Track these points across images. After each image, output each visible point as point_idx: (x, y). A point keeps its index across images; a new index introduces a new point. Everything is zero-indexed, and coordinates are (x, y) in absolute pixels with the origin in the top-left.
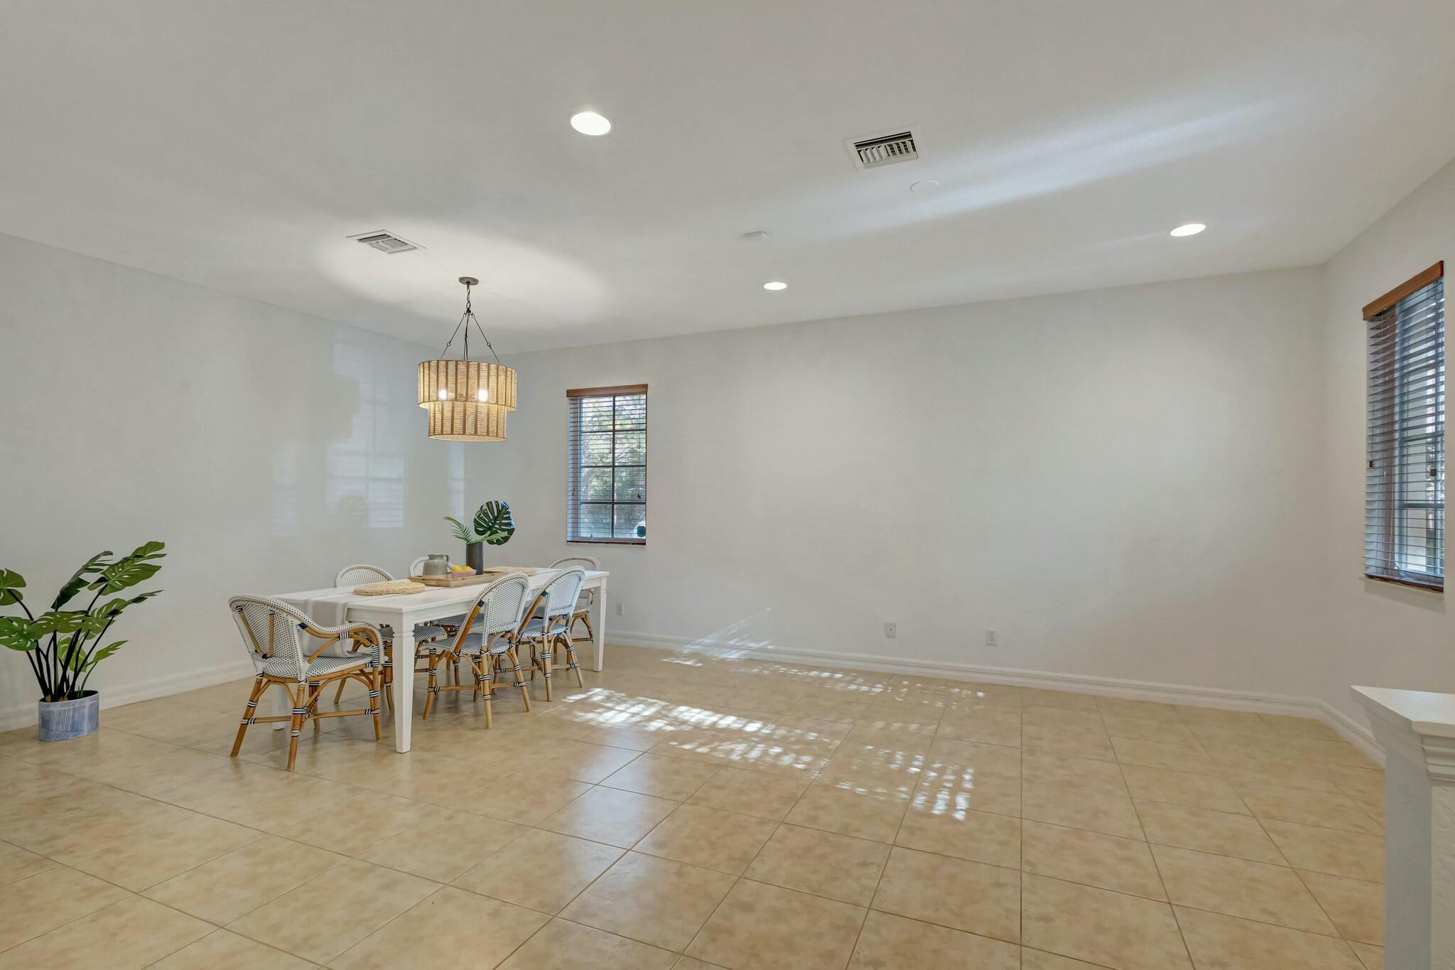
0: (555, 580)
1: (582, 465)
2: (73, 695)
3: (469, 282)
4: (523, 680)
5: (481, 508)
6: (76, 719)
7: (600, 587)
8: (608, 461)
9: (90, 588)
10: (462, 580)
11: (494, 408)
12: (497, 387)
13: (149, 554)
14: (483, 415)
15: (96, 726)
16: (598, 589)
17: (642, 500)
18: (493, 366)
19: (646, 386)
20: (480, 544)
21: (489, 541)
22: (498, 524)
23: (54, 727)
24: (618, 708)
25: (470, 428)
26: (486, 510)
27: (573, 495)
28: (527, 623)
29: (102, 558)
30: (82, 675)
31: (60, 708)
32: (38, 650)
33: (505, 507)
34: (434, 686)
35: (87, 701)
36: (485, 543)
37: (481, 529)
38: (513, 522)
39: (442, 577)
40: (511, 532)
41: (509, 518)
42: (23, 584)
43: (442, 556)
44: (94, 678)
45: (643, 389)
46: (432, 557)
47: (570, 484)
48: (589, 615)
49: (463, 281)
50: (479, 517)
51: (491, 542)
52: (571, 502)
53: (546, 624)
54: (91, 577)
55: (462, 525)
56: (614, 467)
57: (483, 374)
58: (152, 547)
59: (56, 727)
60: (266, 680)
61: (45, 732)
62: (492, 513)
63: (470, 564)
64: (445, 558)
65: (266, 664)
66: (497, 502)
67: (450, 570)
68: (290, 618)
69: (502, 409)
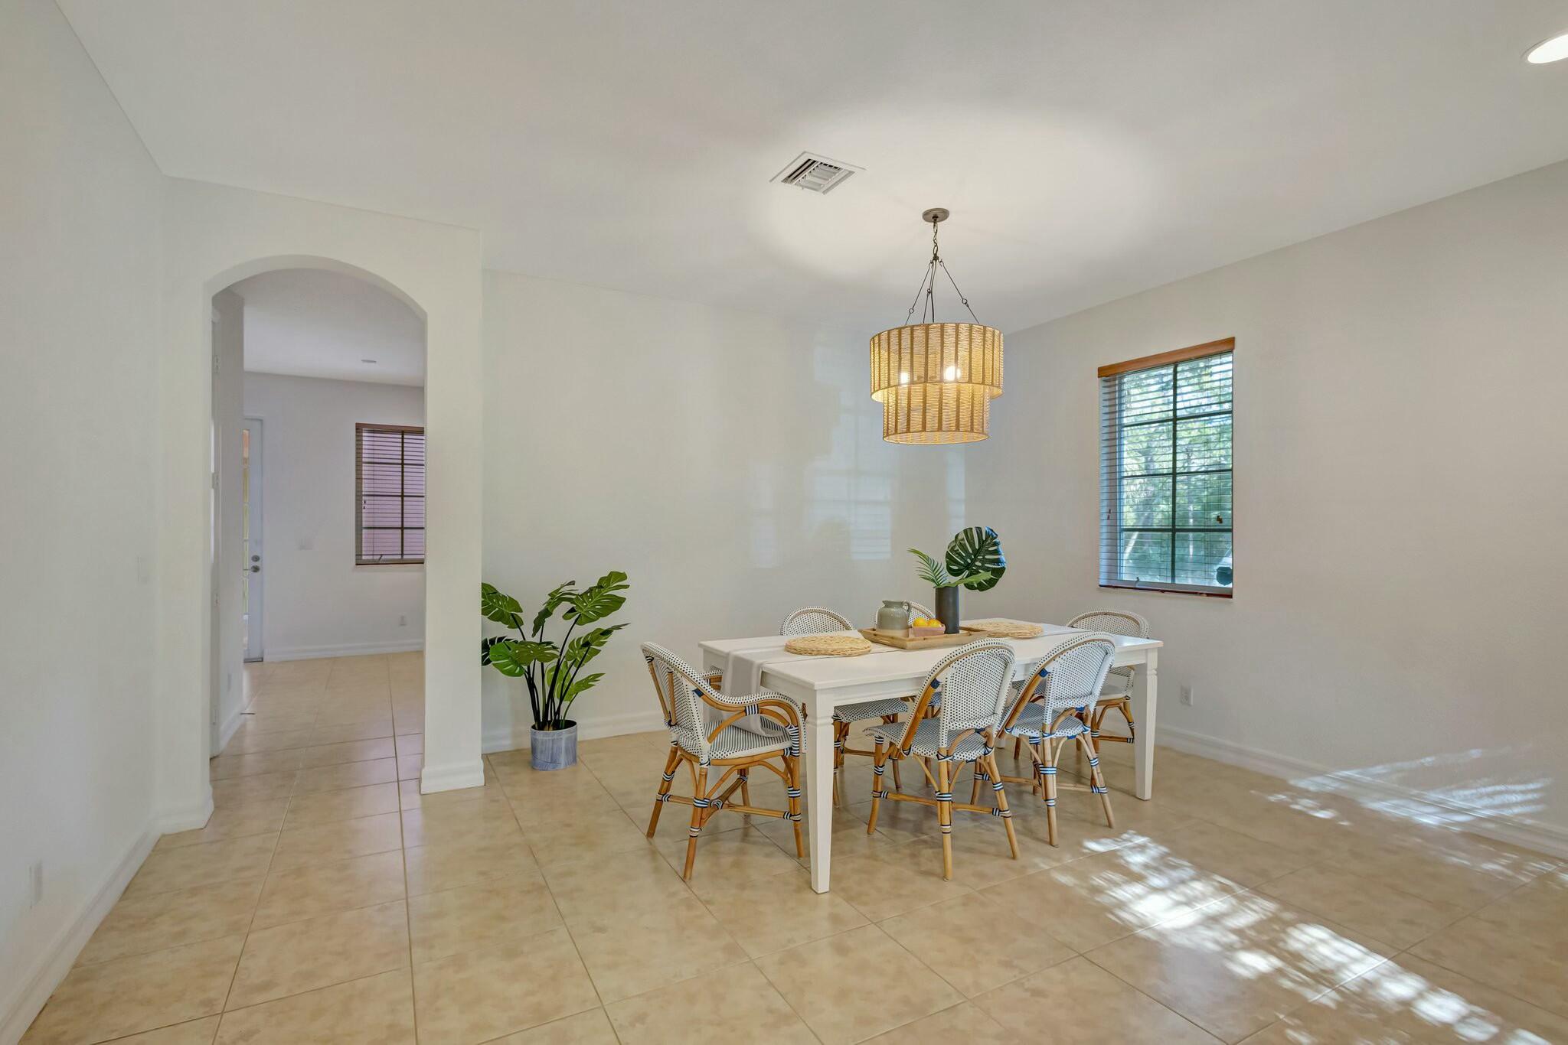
0: (1062, 653)
1: (1125, 474)
2: (557, 725)
3: (935, 217)
4: (1006, 807)
5: (957, 537)
6: (555, 750)
8: (1165, 465)
9: (563, 617)
10: (924, 640)
11: (967, 390)
12: (970, 358)
13: (615, 585)
14: (950, 402)
15: (573, 758)
16: (1141, 669)
17: (1226, 524)
19: (1231, 341)
20: (956, 588)
21: (966, 584)
22: (980, 560)
25: (932, 422)
26: (963, 540)
27: (1108, 519)
28: (1018, 715)
29: (566, 587)
30: (565, 703)
31: (547, 736)
33: (991, 536)
34: (880, 790)
35: (564, 733)
36: (962, 588)
37: (956, 568)
38: (1003, 558)
39: (899, 633)
40: (999, 572)
41: (996, 552)
43: (901, 604)
44: (575, 708)
45: (1226, 346)
46: (888, 604)
47: (1105, 503)
48: (1131, 705)
49: (927, 216)
50: (952, 549)
51: (969, 586)
52: (1104, 530)
53: (1048, 720)
54: (566, 606)
55: (926, 559)
56: (1174, 474)
57: (950, 340)
58: (616, 578)
59: (541, 758)
60: (679, 753)
61: (532, 759)
62: (972, 544)
63: (941, 617)
64: (906, 608)
65: (674, 735)
66: (979, 529)
67: (910, 623)
68: (685, 682)
69: (980, 389)
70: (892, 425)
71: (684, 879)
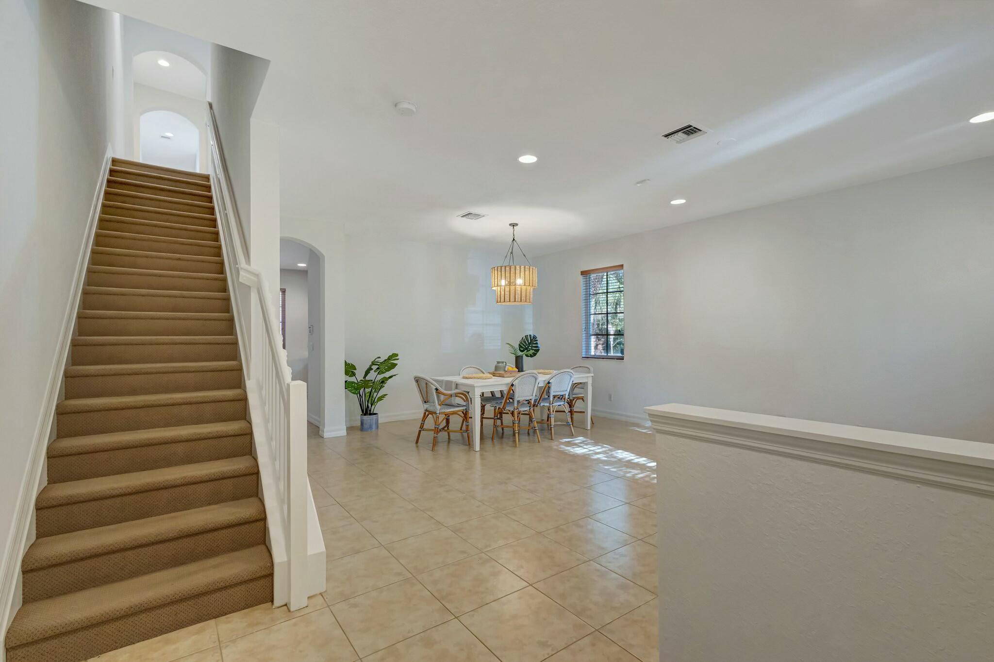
0: (554, 377)
1: (591, 313)
2: (371, 414)
3: (513, 225)
4: (536, 426)
5: (522, 338)
6: (371, 424)
7: (587, 382)
8: (604, 310)
9: (375, 371)
10: (510, 374)
11: (524, 288)
12: (525, 277)
13: (394, 359)
14: (518, 292)
15: (377, 427)
16: (586, 384)
18: (522, 267)
19: (623, 266)
20: (522, 357)
21: (526, 355)
22: (531, 347)
23: (364, 426)
24: (585, 447)
25: (512, 299)
26: (525, 339)
27: (585, 330)
28: (541, 398)
29: (377, 359)
30: (373, 406)
31: (367, 419)
32: (360, 395)
33: (535, 337)
35: (375, 417)
36: (524, 356)
37: (522, 349)
38: (539, 345)
39: (502, 373)
40: (537, 351)
41: (537, 343)
42: (355, 369)
43: (503, 362)
44: (377, 408)
45: (621, 267)
46: (498, 362)
49: (511, 226)
50: (521, 343)
51: (527, 356)
52: (584, 335)
53: (551, 399)
54: (375, 367)
55: (512, 347)
56: (607, 313)
57: (518, 272)
58: (394, 356)
59: (365, 426)
60: (427, 413)
61: (362, 427)
62: (528, 341)
63: (517, 367)
64: (505, 363)
65: (426, 406)
66: (530, 335)
67: (506, 370)
68: (432, 386)
69: (529, 288)
70: (499, 300)
71: (432, 451)
